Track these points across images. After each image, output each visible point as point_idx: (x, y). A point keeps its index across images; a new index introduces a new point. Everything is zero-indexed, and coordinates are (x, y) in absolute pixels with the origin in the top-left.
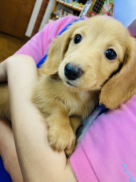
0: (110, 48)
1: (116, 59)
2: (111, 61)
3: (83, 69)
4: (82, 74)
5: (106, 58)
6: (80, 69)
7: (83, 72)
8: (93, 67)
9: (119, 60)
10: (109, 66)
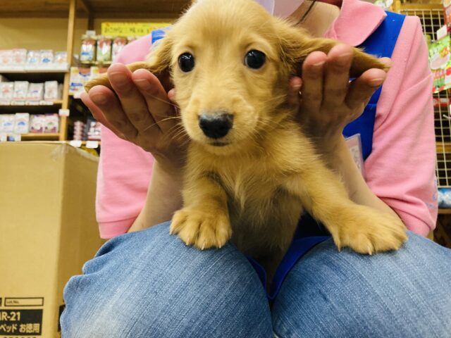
0: (249, 49)
1: (267, 62)
2: (260, 69)
3: (231, 112)
4: (232, 119)
5: (252, 69)
6: (225, 115)
7: (232, 116)
8: (241, 97)
9: (273, 60)
10: (262, 79)
